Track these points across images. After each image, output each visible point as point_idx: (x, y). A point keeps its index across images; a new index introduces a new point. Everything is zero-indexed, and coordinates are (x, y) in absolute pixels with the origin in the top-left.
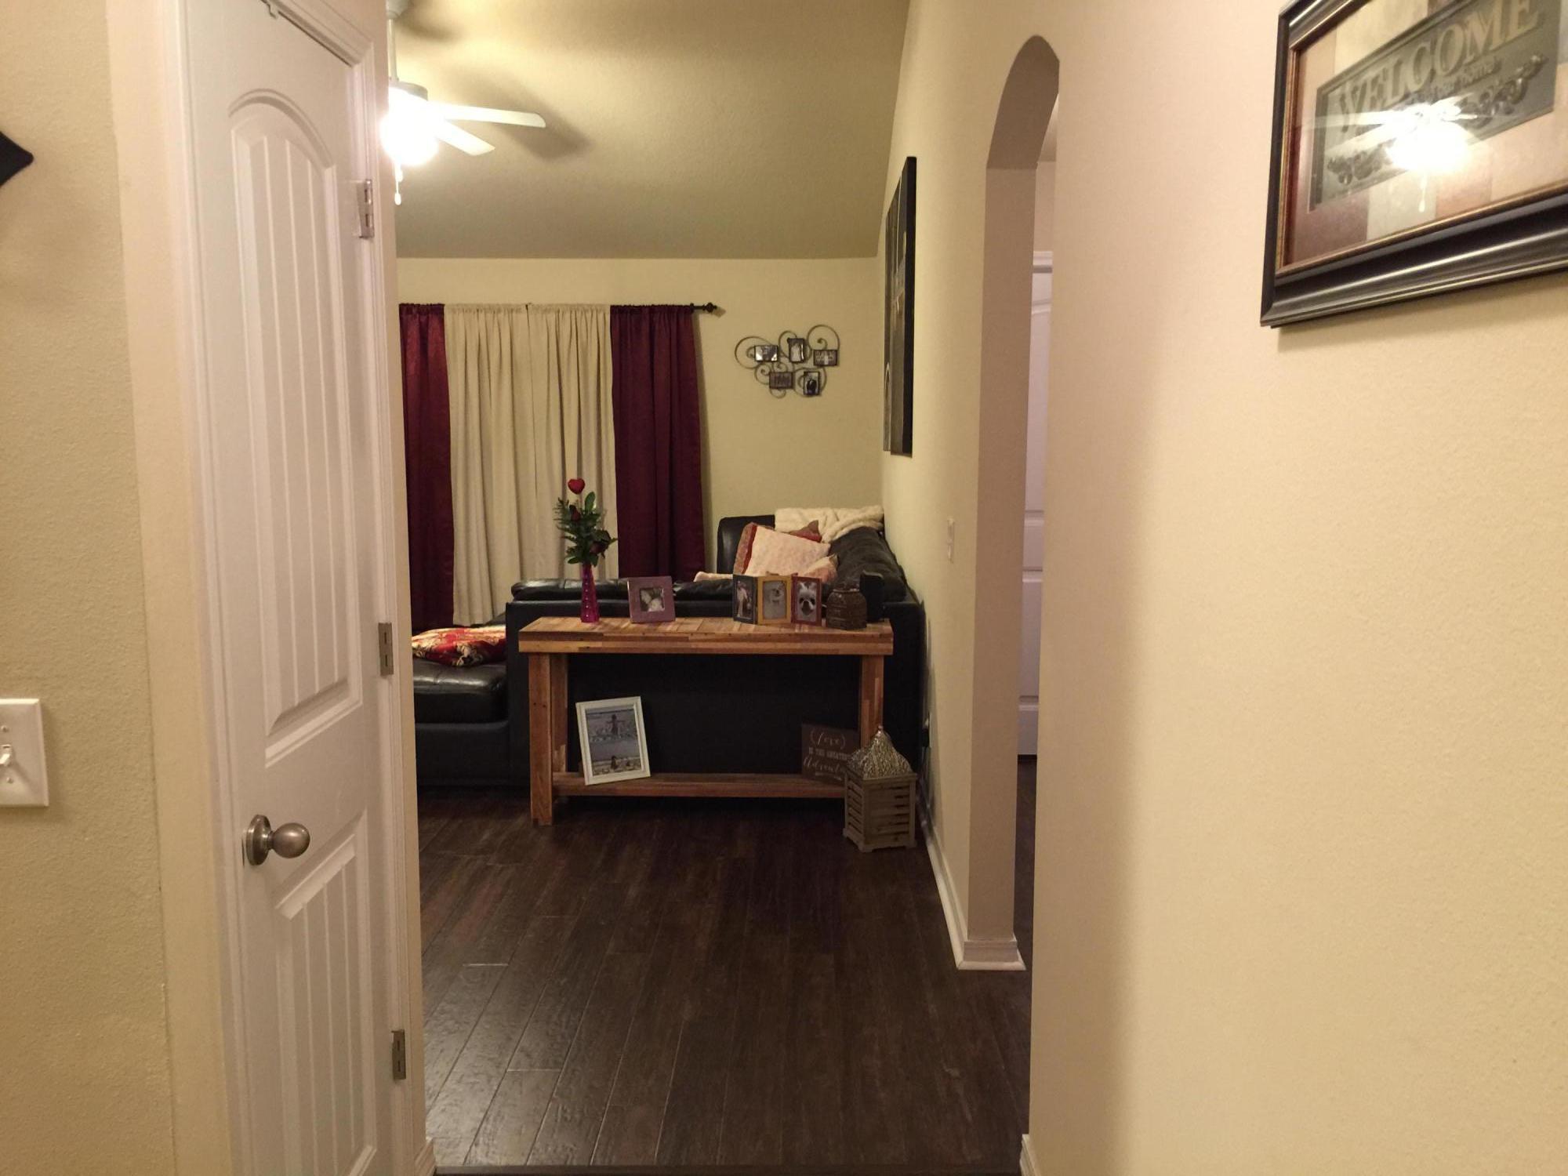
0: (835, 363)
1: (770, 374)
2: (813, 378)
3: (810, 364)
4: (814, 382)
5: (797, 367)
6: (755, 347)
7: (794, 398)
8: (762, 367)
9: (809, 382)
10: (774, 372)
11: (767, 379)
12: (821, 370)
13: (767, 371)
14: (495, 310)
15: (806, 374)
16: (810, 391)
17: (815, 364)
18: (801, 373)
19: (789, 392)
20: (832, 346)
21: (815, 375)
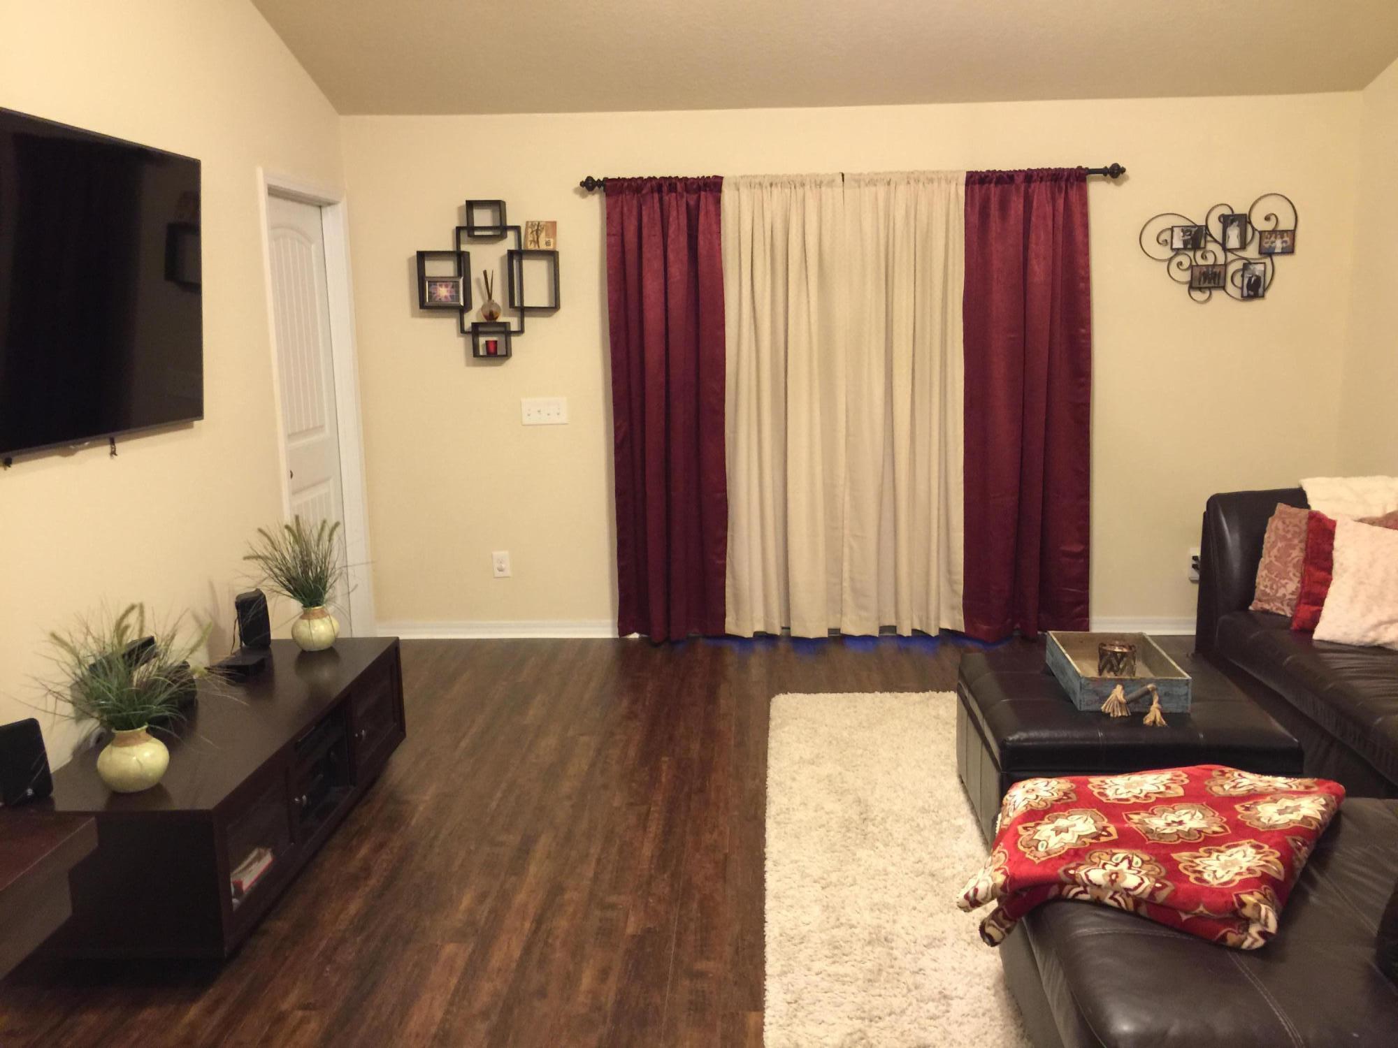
0: (1289, 250)
1: (1191, 267)
2: (1257, 273)
3: (1252, 252)
4: (1258, 279)
5: (1231, 257)
6: (1172, 229)
7: (1223, 303)
8: (1179, 258)
9: (1250, 279)
10: (1197, 265)
11: (1186, 276)
12: (1268, 261)
13: (1186, 263)
14: (795, 183)
15: (1246, 267)
16: (1252, 293)
17: (1260, 253)
18: (1238, 265)
19: (1218, 295)
20: (1286, 223)
21: (1259, 269)
